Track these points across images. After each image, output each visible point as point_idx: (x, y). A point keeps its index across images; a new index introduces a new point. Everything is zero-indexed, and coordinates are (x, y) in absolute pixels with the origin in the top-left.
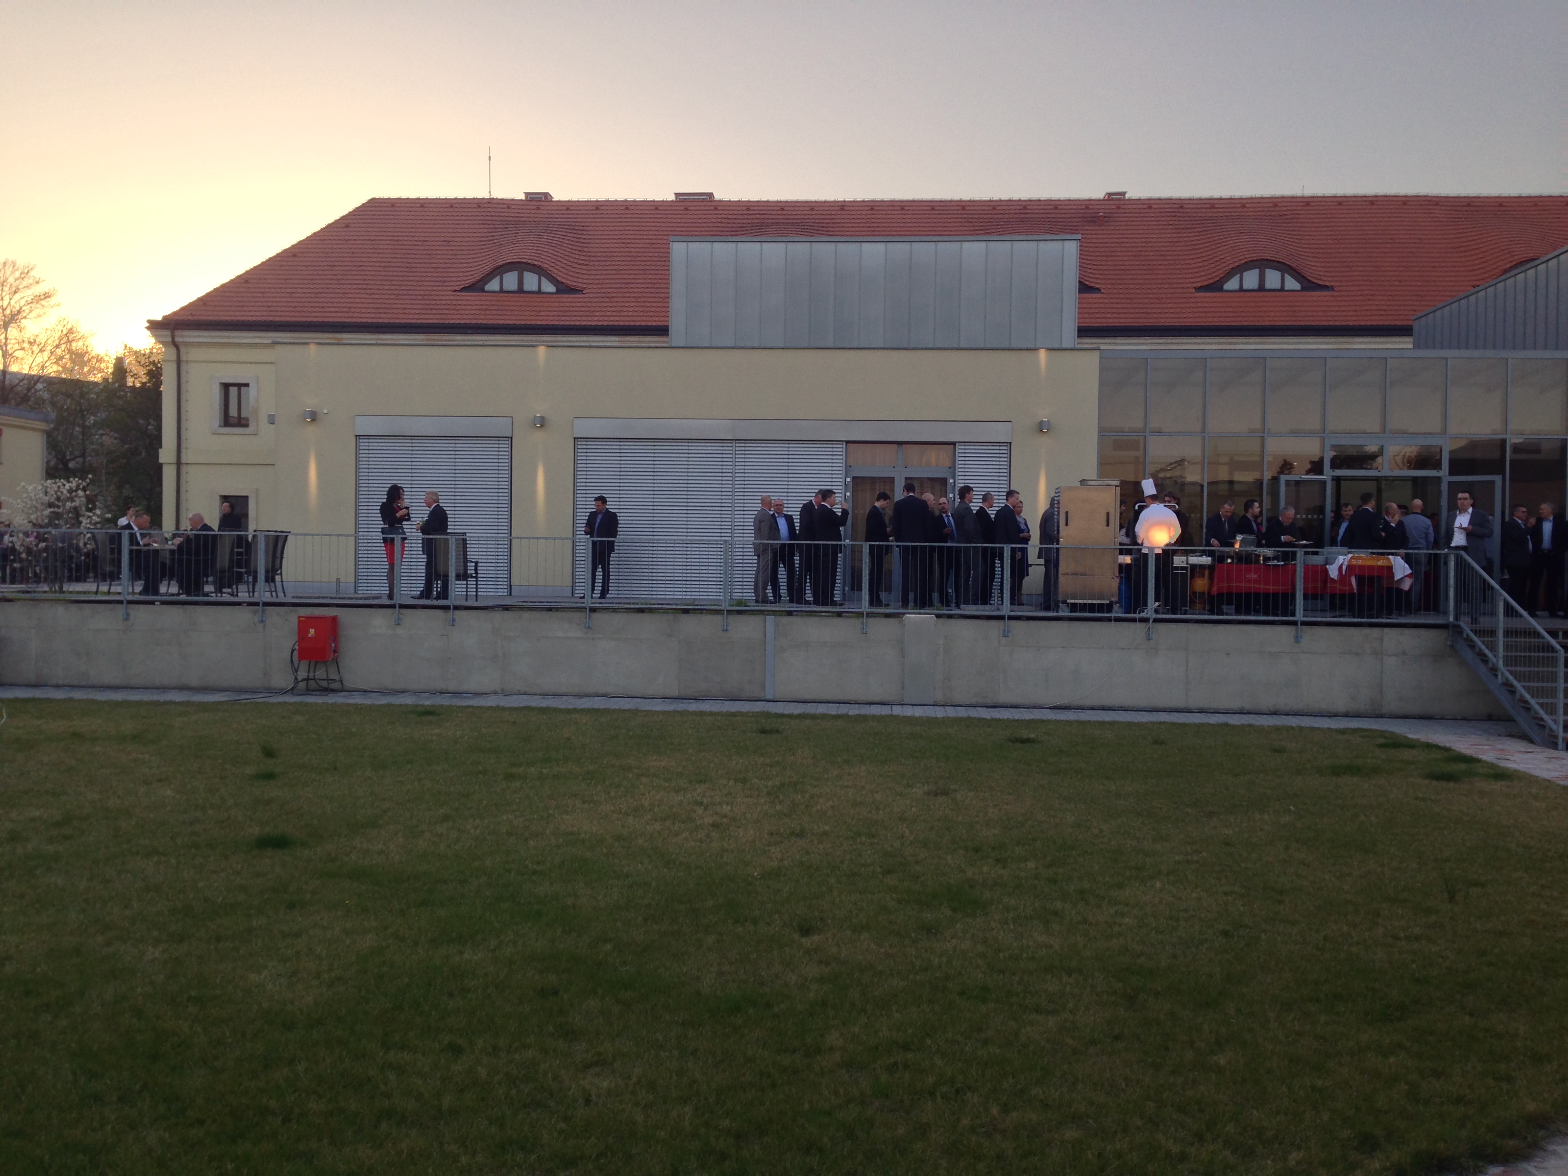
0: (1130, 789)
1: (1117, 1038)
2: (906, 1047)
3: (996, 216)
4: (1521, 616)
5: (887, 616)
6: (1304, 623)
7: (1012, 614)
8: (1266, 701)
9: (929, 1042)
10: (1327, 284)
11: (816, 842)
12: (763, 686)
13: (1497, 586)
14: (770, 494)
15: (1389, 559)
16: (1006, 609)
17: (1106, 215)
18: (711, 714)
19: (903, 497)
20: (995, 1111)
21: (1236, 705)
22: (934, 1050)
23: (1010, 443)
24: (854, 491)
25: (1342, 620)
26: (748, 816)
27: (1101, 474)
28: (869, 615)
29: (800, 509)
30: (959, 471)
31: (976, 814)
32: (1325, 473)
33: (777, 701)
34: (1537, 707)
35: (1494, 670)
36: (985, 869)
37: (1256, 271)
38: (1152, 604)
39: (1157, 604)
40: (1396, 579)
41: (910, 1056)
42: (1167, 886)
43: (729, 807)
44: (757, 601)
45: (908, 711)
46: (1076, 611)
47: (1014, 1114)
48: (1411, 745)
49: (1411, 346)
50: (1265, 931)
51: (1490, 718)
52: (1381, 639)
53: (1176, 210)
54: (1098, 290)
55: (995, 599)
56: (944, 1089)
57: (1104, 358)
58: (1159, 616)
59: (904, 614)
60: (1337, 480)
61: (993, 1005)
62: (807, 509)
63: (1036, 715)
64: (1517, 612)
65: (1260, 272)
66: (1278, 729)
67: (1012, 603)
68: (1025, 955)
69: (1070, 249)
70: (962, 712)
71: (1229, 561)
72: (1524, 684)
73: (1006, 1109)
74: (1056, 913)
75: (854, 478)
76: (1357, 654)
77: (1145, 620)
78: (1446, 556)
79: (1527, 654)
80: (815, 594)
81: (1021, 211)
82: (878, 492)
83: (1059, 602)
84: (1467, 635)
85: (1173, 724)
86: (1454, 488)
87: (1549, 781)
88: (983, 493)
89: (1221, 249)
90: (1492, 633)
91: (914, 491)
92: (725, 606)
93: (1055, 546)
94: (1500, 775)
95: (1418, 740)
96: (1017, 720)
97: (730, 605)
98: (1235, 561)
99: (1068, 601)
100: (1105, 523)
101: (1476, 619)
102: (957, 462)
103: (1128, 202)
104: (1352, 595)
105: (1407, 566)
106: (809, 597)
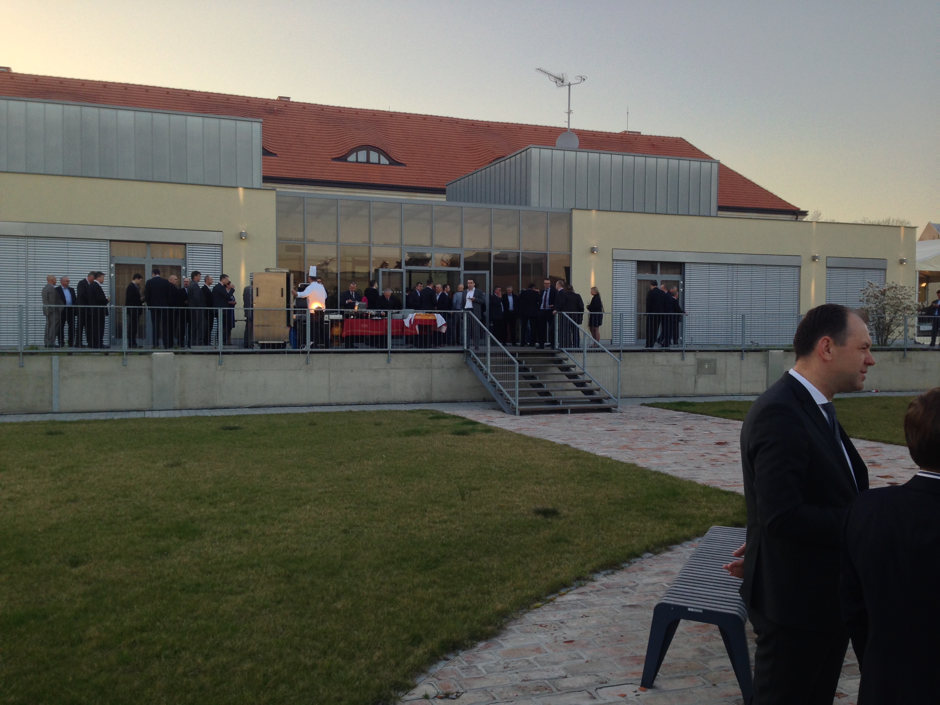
0: (295, 452)
1: (279, 602)
2: (142, 630)
3: (210, 103)
4: (498, 345)
5: (141, 354)
6: (392, 352)
7: (225, 350)
8: (373, 397)
9: (158, 624)
10: (402, 162)
11: (85, 504)
12: (51, 403)
13: (487, 330)
14: (54, 274)
15: (435, 316)
16: (220, 348)
17: (279, 110)
18: (11, 424)
19: (151, 278)
20: (199, 660)
21: (356, 400)
22: (161, 629)
23: (222, 245)
24: (117, 273)
25: (411, 349)
26: (36, 491)
27: (279, 266)
28: (127, 353)
29: (77, 285)
30: (189, 261)
31: (198, 476)
32: (402, 268)
33: (62, 413)
34: (506, 393)
35: (486, 374)
36: (202, 510)
37: (365, 152)
38: (309, 343)
39: (312, 343)
40: (438, 327)
41: (145, 635)
42: (313, 508)
43: (22, 486)
44: (46, 346)
45: (156, 415)
46: (264, 348)
47: (212, 660)
48: (445, 417)
49: (445, 200)
50: (366, 527)
51: (484, 400)
52: (431, 360)
53: (319, 111)
54: (275, 155)
55: (213, 343)
56: (167, 652)
57: (279, 196)
58: (313, 350)
59: (152, 352)
60: (410, 272)
61: (202, 594)
62: (83, 284)
63: (240, 412)
64: (496, 343)
65: (367, 152)
66: (378, 412)
67: (224, 344)
68: (225, 560)
69: (257, 127)
70: (192, 413)
71: (352, 317)
72: (501, 381)
73: (207, 657)
74: (246, 532)
75: (117, 265)
76: (419, 368)
77: (305, 353)
78: (462, 314)
79: (501, 365)
80: (88, 340)
81: (225, 101)
82: (133, 275)
83: (253, 343)
84: (473, 356)
85: (322, 413)
86: (467, 277)
87: (511, 431)
88: (205, 276)
89: (345, 137)
90: (485, 355)
91: (159, 274)
92: (21, 350)
93: (251, 309)
94: (488, 430)
95: (449, 414)
96: (228, 416)
97: (24, 349)
98: (355, 317)
99: (259, 342)
100: (280, 295)
101: (477, 347)
102: (188, 256)
103: (291, 103)
104: (416, 335)
105: (443, 319)
106: (85, 343)
